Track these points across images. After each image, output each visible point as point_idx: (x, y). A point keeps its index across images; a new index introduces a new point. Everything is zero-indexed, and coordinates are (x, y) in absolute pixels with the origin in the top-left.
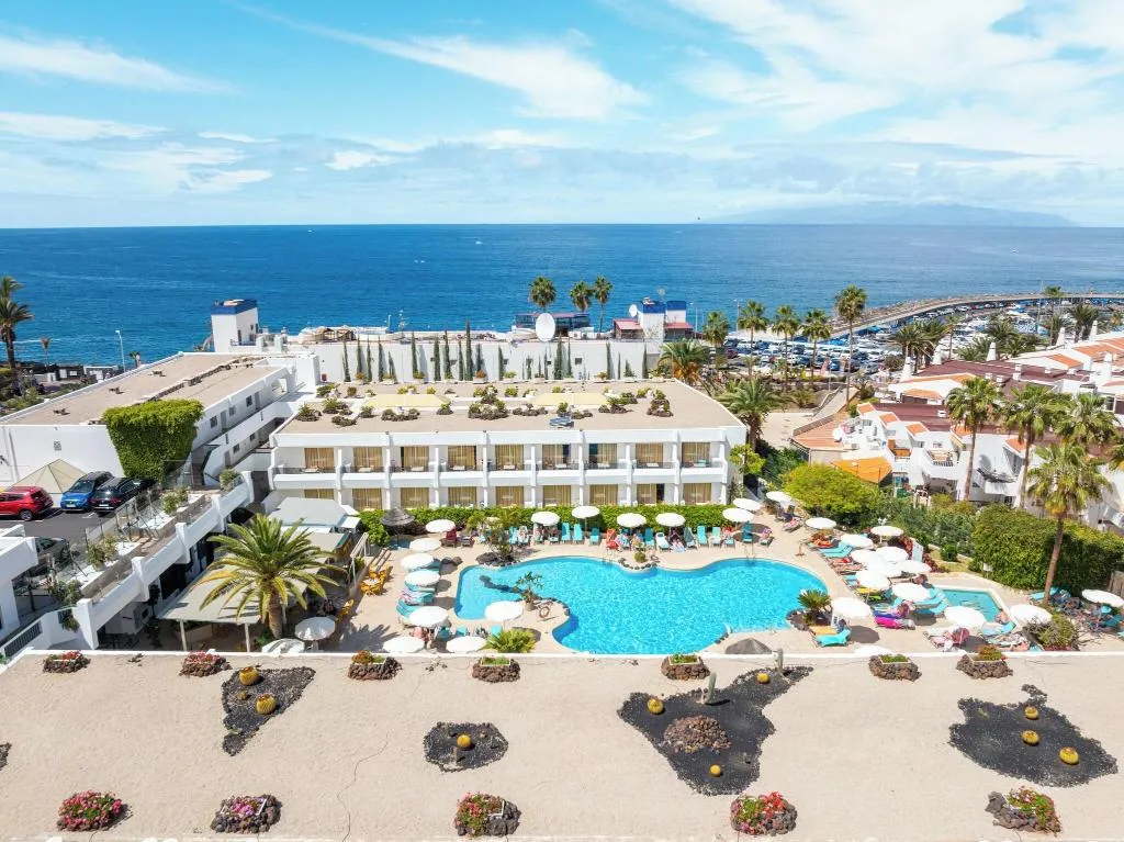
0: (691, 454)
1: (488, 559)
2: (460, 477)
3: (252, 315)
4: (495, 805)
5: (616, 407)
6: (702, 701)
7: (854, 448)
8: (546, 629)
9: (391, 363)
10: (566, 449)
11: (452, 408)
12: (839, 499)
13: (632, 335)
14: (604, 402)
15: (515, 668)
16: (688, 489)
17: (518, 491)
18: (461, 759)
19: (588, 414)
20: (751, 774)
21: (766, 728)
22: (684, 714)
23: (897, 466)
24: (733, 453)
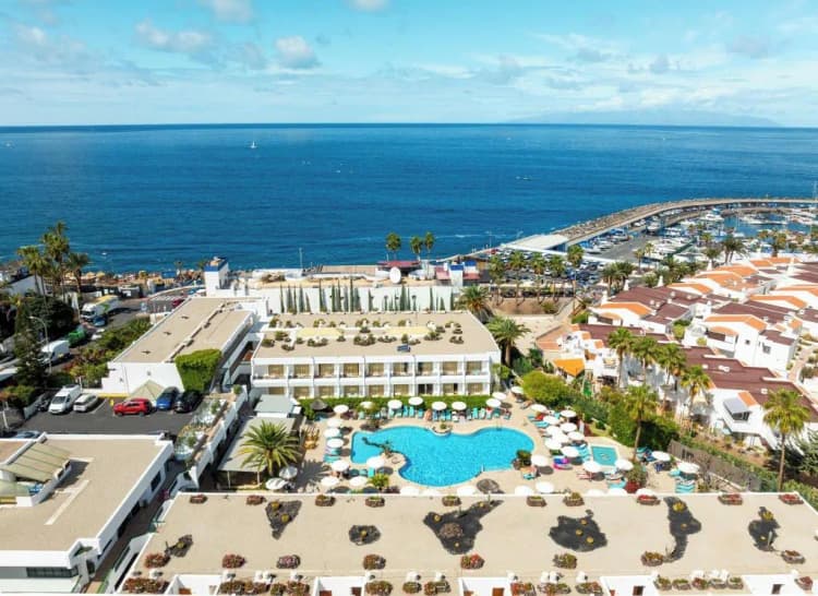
0: (471, 367)
1: (365, 427)
2: (351, 381)
3: (226, 269)
4: (377, 558)
5: (434, 337)
6: (456, 516)
7: (567, 351)
8: (396, 468)
9: (307, 300)
10: (406, 364)
11: (345, 337)
12: (546, 395)
13: (446, 282)
14: (427, 333)
15: (383, 501)
16: (470, 387)
17: (381, 388)
18: (363, 540)
19: (418, 342)
20: (470, 547)
21: (479, 527)
22: (448, 522)
23: (588, 365)
24: (493, 366)
